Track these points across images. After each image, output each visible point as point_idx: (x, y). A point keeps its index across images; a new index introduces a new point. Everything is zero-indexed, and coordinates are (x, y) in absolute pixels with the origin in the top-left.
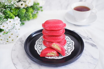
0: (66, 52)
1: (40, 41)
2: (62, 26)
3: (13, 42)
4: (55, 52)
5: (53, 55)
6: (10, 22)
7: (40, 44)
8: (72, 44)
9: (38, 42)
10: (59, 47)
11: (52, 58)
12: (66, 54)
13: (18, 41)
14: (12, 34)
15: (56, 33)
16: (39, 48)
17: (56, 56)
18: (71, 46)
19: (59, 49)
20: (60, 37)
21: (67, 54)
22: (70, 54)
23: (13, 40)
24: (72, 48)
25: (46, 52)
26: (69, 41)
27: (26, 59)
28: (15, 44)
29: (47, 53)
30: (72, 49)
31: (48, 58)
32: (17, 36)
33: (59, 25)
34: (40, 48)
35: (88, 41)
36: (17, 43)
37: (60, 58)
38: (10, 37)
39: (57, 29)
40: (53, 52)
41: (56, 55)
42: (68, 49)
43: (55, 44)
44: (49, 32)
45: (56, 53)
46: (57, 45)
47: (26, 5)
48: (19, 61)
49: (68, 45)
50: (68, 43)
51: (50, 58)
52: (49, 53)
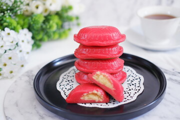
0: (125, 96)
1: (70, 75)
2: (116, 38)
3: (13, 76)
4: (100, 92)
5: (96, 98)
6: (9, 34)
7: (69, 81)
8: (139, 80)
9: (65, 77)
10: (109, 80)
11: (93, 105)
12: (125, 100)
13: (23, 75)
14: (10, 58)
15: (102, 54)
16: (66, 87)
17: (103, 102)
18: (137, 85)
19: (109, 85)
20: (113, 63)
21: (127, 98)
22: (135, 98)
23: (11, 72)
24: (139, 88)
25: (80, 91)
26: (132, 75)
27: (35, 108)
28: (16, 82)
29: (81, 94)
30: (139, 90)
31: (83, 105)
32: (22, 64)
33: (109, 34)
34: (68, 87)
35: (174, 78)
36: (21, 79)
37: (111, 106)
38: (5, 65)
39: (105, 43)
40: (95, 92)
41: (101, 100)
42: (130, 90)
43: (101, 74)
44: (89, 51)
45: (103, 93)
46: (104, 76)
47: (46, 10)
48: (19, 111)
49: (130, 82)
50: (131, 78)
51: (88, 105)
52: (85, 94)
